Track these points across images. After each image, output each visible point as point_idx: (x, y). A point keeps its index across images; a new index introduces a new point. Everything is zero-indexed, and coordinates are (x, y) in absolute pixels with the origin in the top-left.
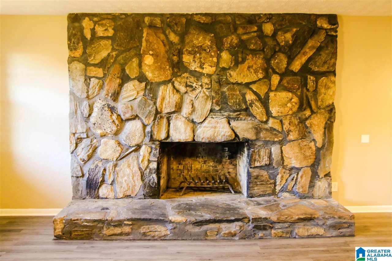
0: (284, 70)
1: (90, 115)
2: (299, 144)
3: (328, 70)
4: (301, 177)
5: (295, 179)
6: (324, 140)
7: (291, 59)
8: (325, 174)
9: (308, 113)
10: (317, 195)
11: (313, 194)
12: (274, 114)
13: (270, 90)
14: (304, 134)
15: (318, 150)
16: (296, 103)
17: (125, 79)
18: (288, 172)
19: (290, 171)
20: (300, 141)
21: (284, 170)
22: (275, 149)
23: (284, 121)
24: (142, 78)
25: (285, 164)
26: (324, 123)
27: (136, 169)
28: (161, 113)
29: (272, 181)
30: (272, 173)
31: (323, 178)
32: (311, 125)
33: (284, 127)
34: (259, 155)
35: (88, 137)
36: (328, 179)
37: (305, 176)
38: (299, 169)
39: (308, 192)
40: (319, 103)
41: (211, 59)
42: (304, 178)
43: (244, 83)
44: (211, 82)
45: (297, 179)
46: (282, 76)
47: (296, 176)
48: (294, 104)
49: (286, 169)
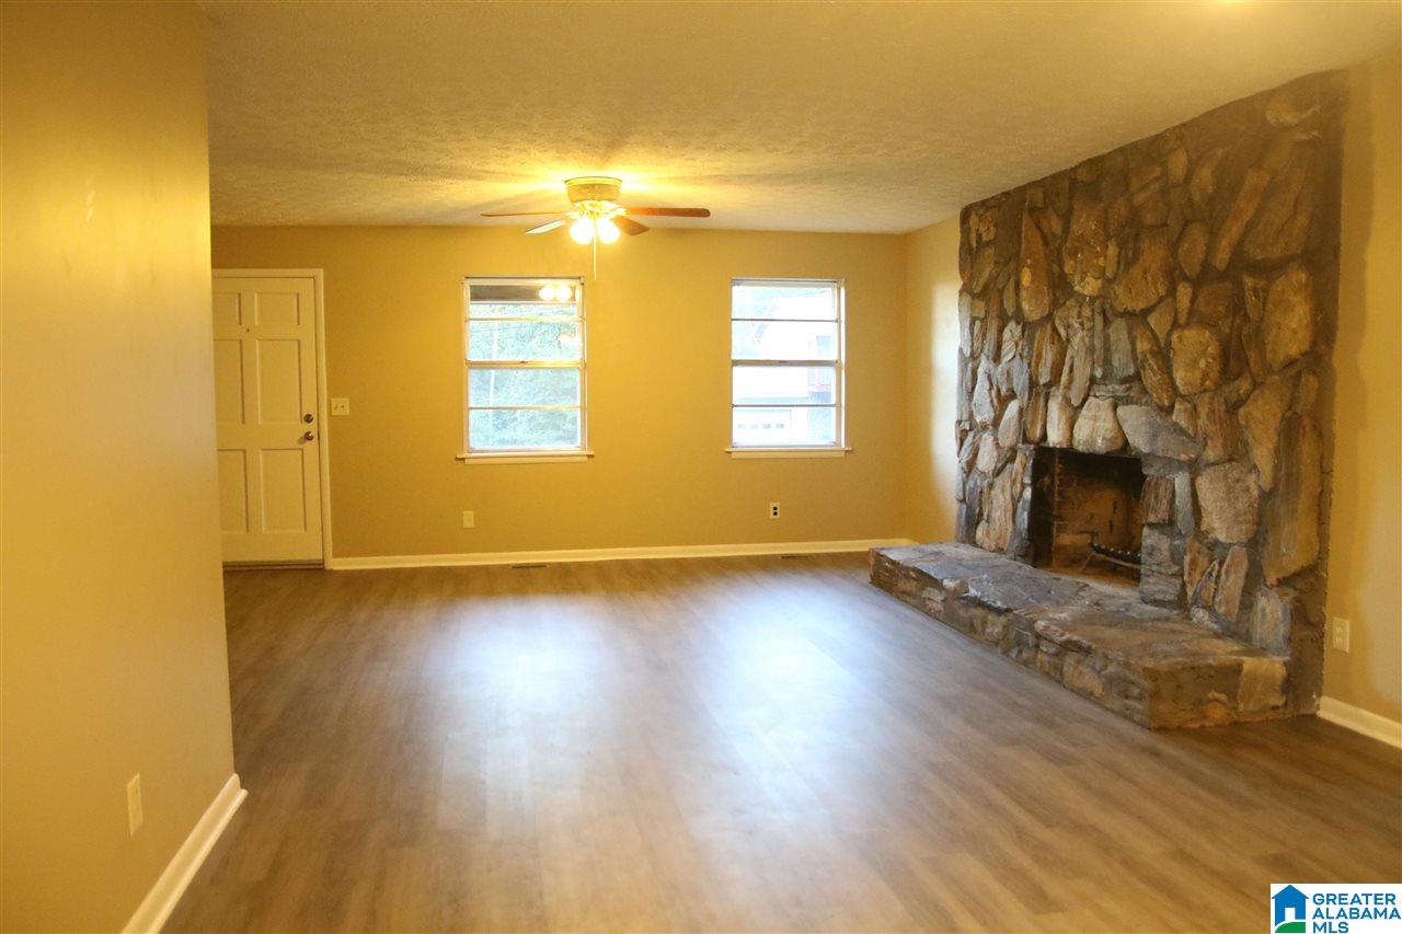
0: (1198, 268)
1: (973, 388)
2: (1226, 477)
3: (1288, 253)
4: (1227, 572)
5: (1214, 574)
6: (1276, 468)
7: (1213, 235)
8: (1281, 575)
9: (1244, 385)
10: (1258, 637)
11: (1248, 631)
12: (1181, 389)
13: (1175, 325)
14: (1236, 446)
15: (1266, 496)
16: (1214, 359)
17: (1003, 321)
18: (1206, 551)
19: (1209, 548)
20: (1228, 465)
21: (1197, 544)
22: (1181, 481)
23: (1199, 409)
24: (1019, 317)
25: (1203, 529)
26: (1280, 415)
27: (1008, 497)
28: (1038, 385)
29: (1176, 569)
30: (1176, 547)
31: (1275, 589)
32: (1247, 422)
33: (1200, 422)
34: (1156, 497)
35: (971, 430)
36: (1286, 594)
37: (1235, 572)
38: (1226, 547)
39: (1238, 622)
40: (1269, 355)
41: (1095, 261)
42: (1232, 578)
43: (1138, 310)
44: (1093, 315)
45: (1218, 577)
46: (1197, 283)
47: (1217, 567)
48: (1210, 360)
49: (1201, 542)
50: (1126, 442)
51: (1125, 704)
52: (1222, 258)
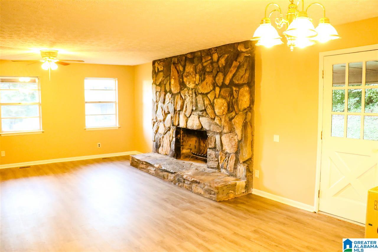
0: (221, 84)
1: (157, 111)
2: (229, 136)
3: (244, 82)
4: (230, 160)
5: (227, 161)
6: (242, 135)
7: (225, 75)
8: (244, 161)
9: (233, 114)
10: (238, 176)
11: (236, 174)
12: (217, 114)
13: (215, 98)
14: (232, 129)
15: (239, 142)
16: (226, 107)
17: (166, 92)
18: (224, 155)
19: (225, 154)
20: (230, 134)
21: (222, 153)
22: (218, 137)
23: (222, 119)
24: (170, 92)
25: (223, 149)
26: (242, 122)
27: (169, 140)
28: (176, 111)
29: (216, 159)
30: (217, 154)
31: (242, 164)
32: (234, 123)
33: (222, 123)
34: (211, 141)
35: (156, 122)
36: (245, 165)
37: (232, 160)
38: (230, 154)
39: (233, 172)
40: (240, 107)
41: (193, 79)
42: (231, 161)
43: (205, 93)
44: (192, 93)
45: (228, 161)
46: (221, 88)
47: (227, 159)
48: (225, 107)
49: (223, 153)
50: (202, 127)
51: (210, 196)
52: (227, 82)
